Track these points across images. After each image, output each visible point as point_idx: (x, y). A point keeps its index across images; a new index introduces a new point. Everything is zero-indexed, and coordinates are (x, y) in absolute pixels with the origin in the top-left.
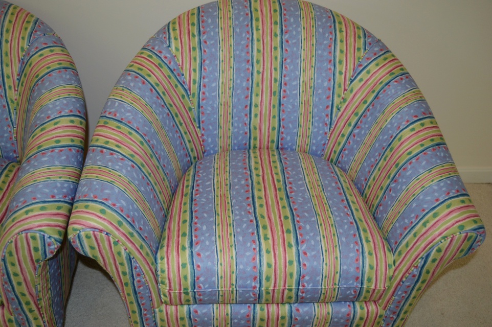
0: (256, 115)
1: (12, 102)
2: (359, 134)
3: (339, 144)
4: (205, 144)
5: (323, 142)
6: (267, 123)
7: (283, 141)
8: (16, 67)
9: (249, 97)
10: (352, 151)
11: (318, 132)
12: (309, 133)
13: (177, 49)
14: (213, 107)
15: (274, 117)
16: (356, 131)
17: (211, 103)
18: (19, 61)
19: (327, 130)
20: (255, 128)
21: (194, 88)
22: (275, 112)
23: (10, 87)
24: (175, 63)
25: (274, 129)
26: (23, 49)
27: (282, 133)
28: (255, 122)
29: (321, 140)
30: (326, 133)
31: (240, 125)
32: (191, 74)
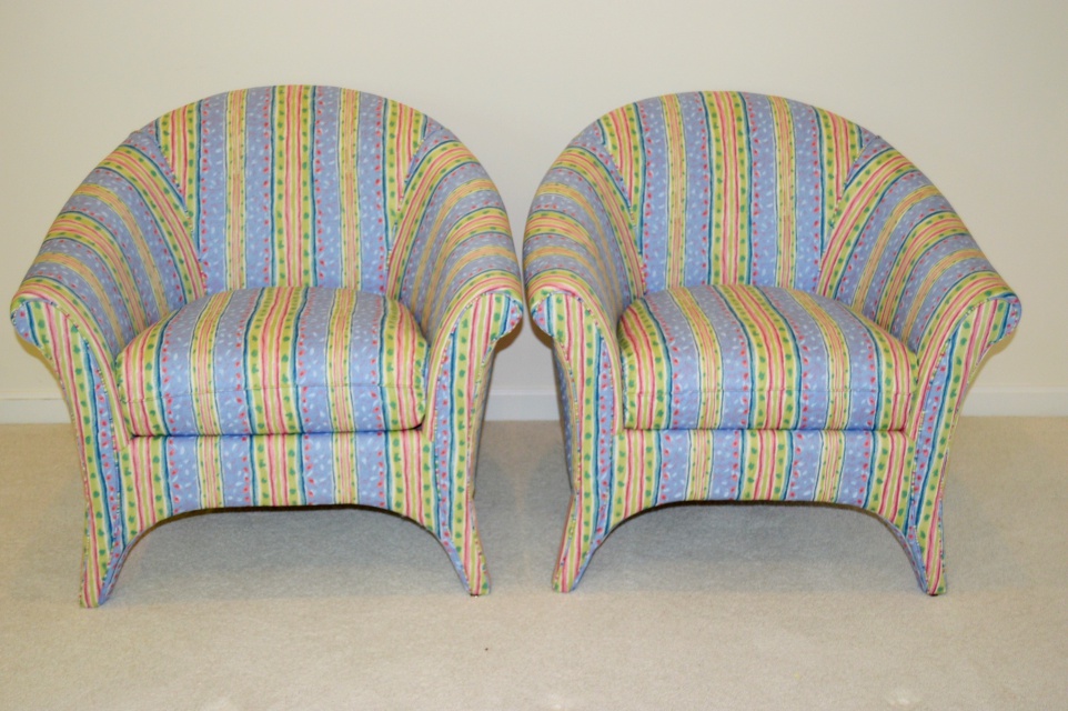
0: (718, 239)
1: (393, 213)
2: (861, 252)
3: (836, 273)
4: (648, 280)
5: (813, 276)
6: (733, 251)
7: (757, 278)
8: (405, 168)
9: (708, 214)
10: (854, 278)
11: (805, 260)
12: (793, 262)
13: (614, 147)
14: (660, 226)
15: (743, 241)
16: (858, 249)
17: (657, 219)
18: (410, 159)
19: (817, 256)
20: (717, 258)
21: (636, 199)
22: (744, 234)
23: (393, 194)
24: (613, 163)
25: (743, 258)
26: (416, 144)
27: (755, 265)
28: (717, 248)
29: (811, 272)
30: (816, 262)
31: (697, 253)
32: (632, 179)
